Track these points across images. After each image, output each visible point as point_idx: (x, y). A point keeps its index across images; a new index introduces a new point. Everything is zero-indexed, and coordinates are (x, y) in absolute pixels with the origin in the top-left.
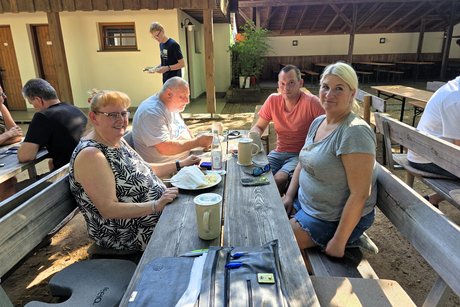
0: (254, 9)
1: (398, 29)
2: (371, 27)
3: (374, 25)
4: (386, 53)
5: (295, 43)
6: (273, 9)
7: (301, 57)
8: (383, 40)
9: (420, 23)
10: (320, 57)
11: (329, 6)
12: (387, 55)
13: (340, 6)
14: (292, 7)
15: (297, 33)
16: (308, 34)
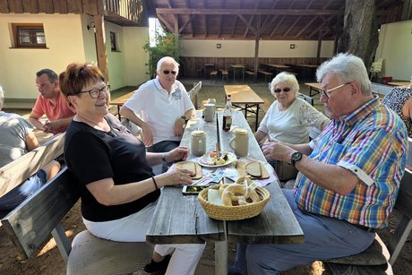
2: (282, 35)
3: (284, 33)
5: (219, 46)
7: (224, 58)
8: (293, 47)
12: (297, 59)
15: (220, 37)
16: (230, 39)
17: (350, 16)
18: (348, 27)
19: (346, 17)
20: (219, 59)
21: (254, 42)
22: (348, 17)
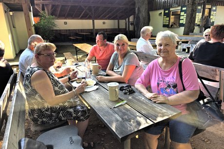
0: (43, 5)
1: (109, 18)
2: (99, 17)
3: (100, 16)
4: (106, 28)
5: (66, 23)
6: (53, 6)
7: (70, 30)
8: (104, 23)
9: (117, 16)
10: (79, 30)
11: (80, 6)
12: (106, 29)
13: (86, 7)
14: (63, 6)
15: (66, 18)
16: (71, 19)
17: (139, 9)
18: (138, 13)
19: (137, 9)
20: (66, 30)
21: (92, 21)
22: (138, 9)
